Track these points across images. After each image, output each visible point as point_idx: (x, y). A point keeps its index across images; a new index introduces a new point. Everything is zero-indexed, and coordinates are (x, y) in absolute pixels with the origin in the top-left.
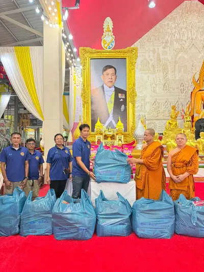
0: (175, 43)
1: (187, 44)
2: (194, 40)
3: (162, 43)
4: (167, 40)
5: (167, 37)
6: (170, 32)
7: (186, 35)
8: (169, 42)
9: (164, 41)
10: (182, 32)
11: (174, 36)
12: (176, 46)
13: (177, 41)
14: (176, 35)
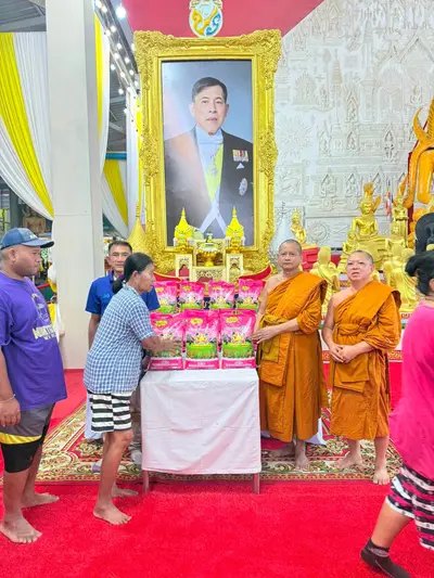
0: (375, 36)
1: (404, 39)
2: (419, 31)
3: (347, 36)
4: (358, 30)
5: (356, 24)
6: (365, 9)
7: (401, 18)
8: (363, 33)
9: (351, 33)
10: (392, 12)
11: (375, 19)
12: (379, 43)
13: (379, 30)
14: (378, 17)
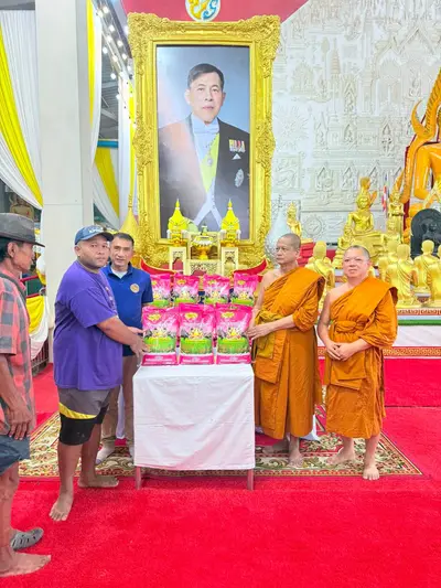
0: (375, 25)
1: (404, 30)
2: (419, 21)
3: (346, 25)
5: (357, 12)
7: (402, 8)
8: (362, 22)
9: (350, 21)
11: (375, 8)
13: (379, 20)
14: (379, 6)
